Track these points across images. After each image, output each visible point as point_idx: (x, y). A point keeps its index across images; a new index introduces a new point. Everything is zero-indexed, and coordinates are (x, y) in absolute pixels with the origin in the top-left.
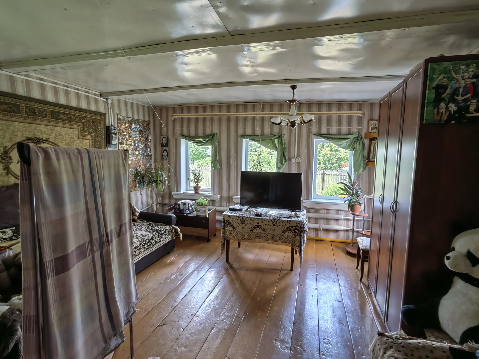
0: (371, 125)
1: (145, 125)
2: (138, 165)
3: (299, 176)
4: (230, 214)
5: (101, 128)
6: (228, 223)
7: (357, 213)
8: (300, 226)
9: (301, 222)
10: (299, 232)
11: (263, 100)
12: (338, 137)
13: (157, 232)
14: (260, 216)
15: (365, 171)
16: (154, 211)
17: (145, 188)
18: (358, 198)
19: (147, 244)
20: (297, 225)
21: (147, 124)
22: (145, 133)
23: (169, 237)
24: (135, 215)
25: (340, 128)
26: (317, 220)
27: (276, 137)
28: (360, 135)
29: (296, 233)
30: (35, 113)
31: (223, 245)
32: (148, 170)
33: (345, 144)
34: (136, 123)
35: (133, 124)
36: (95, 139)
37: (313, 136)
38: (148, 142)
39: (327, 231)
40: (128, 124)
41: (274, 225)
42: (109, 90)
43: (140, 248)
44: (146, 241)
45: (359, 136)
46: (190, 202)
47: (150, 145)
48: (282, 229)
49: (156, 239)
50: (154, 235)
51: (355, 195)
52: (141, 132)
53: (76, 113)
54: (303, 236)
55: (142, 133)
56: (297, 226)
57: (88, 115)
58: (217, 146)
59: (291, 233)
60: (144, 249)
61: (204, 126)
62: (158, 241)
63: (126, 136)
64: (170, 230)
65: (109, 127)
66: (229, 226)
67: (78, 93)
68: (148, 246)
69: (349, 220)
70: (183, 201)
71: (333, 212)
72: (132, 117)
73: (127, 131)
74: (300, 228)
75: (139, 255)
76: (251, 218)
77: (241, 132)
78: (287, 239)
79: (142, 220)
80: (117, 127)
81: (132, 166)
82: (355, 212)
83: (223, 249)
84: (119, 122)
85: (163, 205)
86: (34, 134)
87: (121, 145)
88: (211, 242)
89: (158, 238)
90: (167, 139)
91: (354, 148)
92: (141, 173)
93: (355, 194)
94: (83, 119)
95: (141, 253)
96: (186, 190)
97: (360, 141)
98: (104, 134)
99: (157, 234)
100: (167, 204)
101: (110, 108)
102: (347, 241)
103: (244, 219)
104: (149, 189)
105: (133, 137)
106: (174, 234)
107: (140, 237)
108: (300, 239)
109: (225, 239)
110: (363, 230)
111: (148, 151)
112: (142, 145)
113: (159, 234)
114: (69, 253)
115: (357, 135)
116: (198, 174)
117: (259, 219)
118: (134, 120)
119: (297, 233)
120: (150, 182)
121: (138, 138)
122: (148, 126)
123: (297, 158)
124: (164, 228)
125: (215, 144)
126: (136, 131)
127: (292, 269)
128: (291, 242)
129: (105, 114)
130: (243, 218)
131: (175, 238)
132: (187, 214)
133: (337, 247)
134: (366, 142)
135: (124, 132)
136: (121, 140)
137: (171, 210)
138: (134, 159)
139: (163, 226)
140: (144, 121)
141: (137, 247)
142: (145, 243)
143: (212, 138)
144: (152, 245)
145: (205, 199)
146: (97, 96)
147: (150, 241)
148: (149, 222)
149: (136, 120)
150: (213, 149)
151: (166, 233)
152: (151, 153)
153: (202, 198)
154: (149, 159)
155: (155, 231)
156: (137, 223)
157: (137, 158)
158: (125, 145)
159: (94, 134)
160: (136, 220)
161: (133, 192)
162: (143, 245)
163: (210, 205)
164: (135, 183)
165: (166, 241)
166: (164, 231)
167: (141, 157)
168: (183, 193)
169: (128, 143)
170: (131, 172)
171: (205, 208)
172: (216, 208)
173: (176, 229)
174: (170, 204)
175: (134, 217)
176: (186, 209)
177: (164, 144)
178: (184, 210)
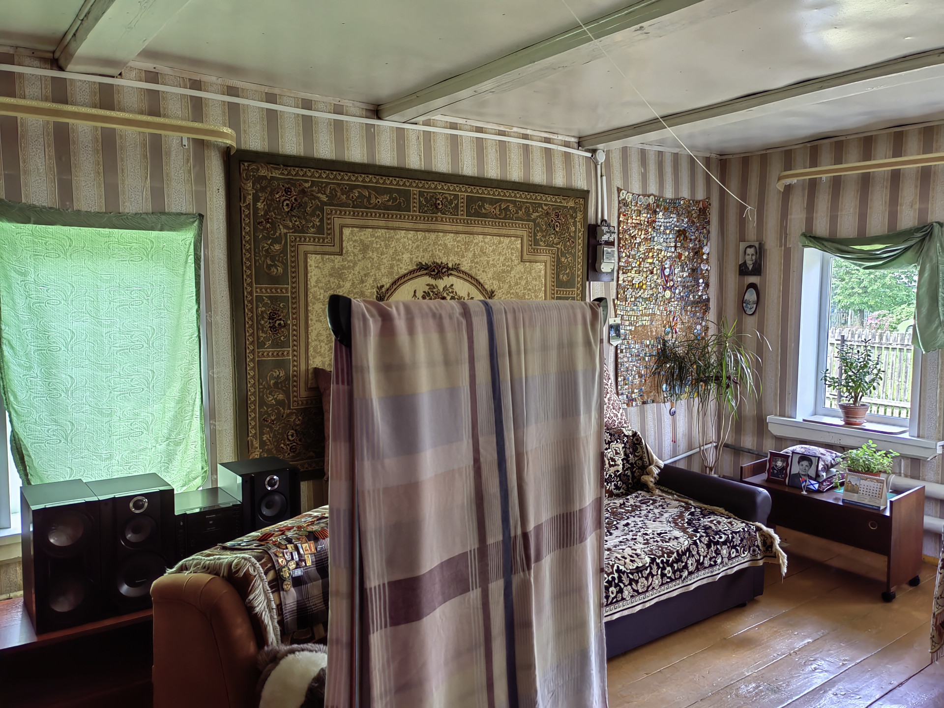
1: (693, 212)
2: (668, 329)
5: (575, 232)
13: (704, 535)
16: (706, 467)
17: (686, 395)
19: (672, 566)
21: (700, 209)
22: (693, 237)
23: (743, 555)
24: (649, 473)
30: (436, 206)
32: (697, 345)
34: (668, 209)
35: (661, 214)
36: (559, 260)
38: (700, 264)
40: (647, 213)
42: (602, 127)
43: (652, 575)
44: (669, 557)
46: (824, 455)
47: (707, 270)
49: (700, 556)
50: (695, 543)
52: (681, 234)
53: (520, 197)
55: (686, 238)
57: (546, 200)
58: (941, 267)
60: (662, 578)
61: (894, 202)
62: (707, 563)
63: (638, 248)
64: (747, 535)
65: (596, 226)
67: (527, 145)
68: (674, 572)
70: (799, 448)
72: (658, 195)
73: (643, 233)
75: (647, 594)
79: (666, 489)
80: (616, 225)
81: (652, 332)
84: (623, 210)
85: (736, 450)
86: (433, 255)
87: (623, 273)
88: (895, 605)
89: (708, 553)
90: (761, 251)
92: (675, 354)
94: (533, 212)
95: (653, 588)
96: (815, 414)
98: (583, 247)
99: (705, 540)
100: (749, 451)
101: (602, 176)
104: (696, 399)
105: (657, 249)
106: (759, 550)
107: (654, 542)
111: (701, 288)
112: (683, 271)
113: (710, 541)
114: (422, 574)
116: (859, 365)
118: (665, 200)
120: (698, 380)
121: (673, 252)
122: (704, 213)
124: (730, 525)
125: (934, 261)
126: (668, 232)
129: (588, 192)
131: (764, 564)
132: (809, 491)
135: (634, 237)
136: (624, 261)
137: (757, 469)
138: (658, 313)
139: (726, 518)
140: (693, 202)
141: (641, 569)
142: (665, 561)
143: (923, 240)
144: (688, 570)
145: (880, 451)
146: (570, 147)
147: (681, 558)
148: (687, 500)
149: (668, 201)
150: (922, 281)
151: (735, 544)
152: (707, 294)
153: (869, 447)
154: (702, 311)
155: (699, 530)
156: (652, 496)
157: (665, 310)
158: (635, 273)
159: (558, 246)
160: (650, 487)
161: (652, 405)
162: (660, 567)
163: (903, 475)
164: (656, 379)
165: (730, 566)
166: (727, 536)
167: (678, 307)
168: (801, 421)
169: (644, 267)
170: (647, 350)
171: (878, 481)
172: (924, 487)
173: (768, 536)
174: (756, 453)
175: (645, 478)
176: (808, 476)
177: (750, 267)
178: (803, 477)
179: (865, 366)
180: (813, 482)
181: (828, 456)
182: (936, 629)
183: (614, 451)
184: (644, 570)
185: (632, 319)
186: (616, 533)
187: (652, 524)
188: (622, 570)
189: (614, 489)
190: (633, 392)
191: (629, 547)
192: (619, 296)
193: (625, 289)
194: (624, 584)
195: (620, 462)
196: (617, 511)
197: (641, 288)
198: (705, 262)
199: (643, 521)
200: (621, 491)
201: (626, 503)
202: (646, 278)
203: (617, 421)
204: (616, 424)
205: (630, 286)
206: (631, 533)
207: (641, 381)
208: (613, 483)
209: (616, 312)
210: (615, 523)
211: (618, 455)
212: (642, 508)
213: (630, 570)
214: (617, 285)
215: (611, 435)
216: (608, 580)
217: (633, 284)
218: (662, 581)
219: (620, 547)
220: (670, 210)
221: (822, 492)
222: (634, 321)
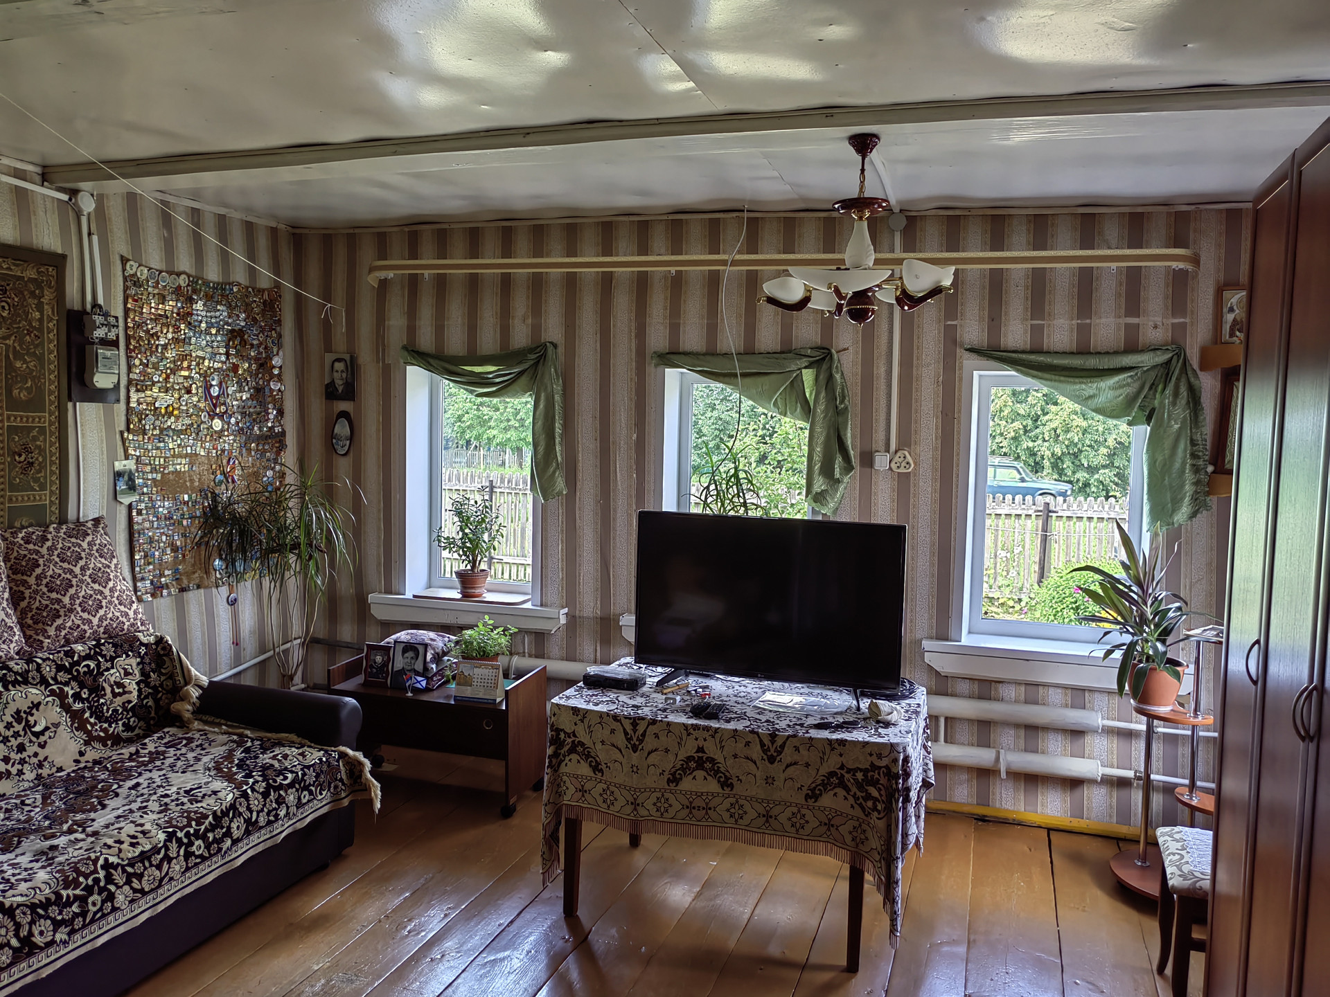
0: (1231, 310)
1: (254, 305)
2: (219, 477)
3: (894, 536)
4: (582, 705)
5: (41, 320)
6: (573, 742)
7: (1163, 710)
8: (887, 767)
9: (892, 747)
10: (881, 795)
11: (751, 202)
12: (1077, 362)
13: (260, 779)
14: (714, 716)
15: (1203, 516)
16: (284, 676)
17: (254, 573)
18: (1163, 642)
19: (204, 837)
20: (872, 764)
21: (265, 302)
22: (255, 342)
23: (320, 797)
24: (185, 698)
25: (1088, 321)
26: (984, 730)
27: (804, 362)
28: (1180, 352)
29: (868, 797)
31: (552, 839)
32: (267, 498)
33: (1111, 394)
34: (212, 297)
35: (200, 303)
37: (968, 361)
38: (269, 381)
39: (1032, 780)
40: (177, 301)
41: (772, 760)
42: (84, 153)
43: (168, 859)
44: (199, 824)
45: (1175, 357)
46: (434, 640)
47: (279, 390)
48: (807, 779)
49: (251, 811)
50: (245, 795)
51: (1152, 627)
52: (235, 337)
54: (901, 814)
55: (244, 343)
56: (874, 767)
58: (557, 398)
59: (846, 798)
60: (186, 860)
61: (505, 314)
62: (262, 820)
63: (162, 353)
64: (325, 768)
65: (83, 312)
66: (574, 757)
68: (208, 847)
69: (1129, 735)
70: (403, 636)
71: (1055, 696)
72: (194, 274)
73: (171, 330)
74: (885, 775)
75: (160, 891)
76: (669, 724)
77: (658, 339)
78: (829, 825)
79: (211, 719)
80: (120, 314)
81: (192, 481)
82: (1154, 705)
83: (549, 860)
84: (132, 292)
87: (138, 391)
88: (515, 820)
89: (264, 805)
90: (353, 366)
91: (1152, 411)
92: (233, 513)
93: (1150, 621)
95: (171, 879)
96: (429, 586)
97: (1178, 379)
98: (58, 346)
99: (261, 787)
100: (348, 646)
101: (90, 234)
102: (1124, 830)
103: (641, 729)
104: (270, 578)
105: (197, 357)
106: (344, 784)
107: (177, 805)
108: (889, 826)
109: (557, 814)
110: (1192, 786)
111: (271, 417)
112: (241, 390)
113: (269, 787)
115: (1168, 356)
116: (477, 519)
117: (707, 728)
118: (206, 283)
119: (875, 800)
120: (270, 551)
121: (224, 363)
122: (272, 308)
123: (896, 452)
124: (300, 758)
125: (549, 389)
126: (214, 331)
127: (852, 966)
128: (848, 839)
129: (62, 258)
130: (635, 721)
131: (351, 802)
132: (416, 691)
133: (1077, 859)
134: (1209, 384)
135: (155, 336)
136: (138, 371)
137: (351, 671)
138: (202, 453)
139: (297, 748)
140: (253, 290)
141: (149, 854)
142: (192, 831)
143: (536, 364)
144: (231, 838)
145: (498, 628)
146: (26, 181)
147: (220, 822)
148: (241, 730)
149: (211, 285)
150: (538, 413)
151: (307, 783)
152: (282, 426)
153: (485, 625)
154: (275, 450)
155: (254, 774)
156: (187, 733)
157: (214, 449)
158: (160, 391)
159: (7, 342)
160: (185, 719)
161: (196, 592)
162: (183, 844)
163: (527, 655)
164: (203, 553)
165: (300, 817)
166: (294, 775)
167: (235, 444)
168: (411, 597)
169: (174, 383)
170: (185, 509)
171: (493, 667)
172: (545, 667)
173: (356, 763)
174: (356, 647)
175: (177, 706)
176: (415, 671)
177: (340, 389)
178: (408, 673)
179: (483, 520)
180: (419, 679)
181: (438, 641)
182: (546, 844)
183: (122, 672)
184: (154, 854)
185: (157, 463)
186: (112, 803)
187: (180, 777)
188: (113, 863)
189: (123, 731)
190: (162, 575)
191: (132, 822)
192: (132, 426)
193: (141, 416)
194: (116, 885)
195: (133, 687)
196: (123, 766)
197: (170, 414)
198: (276, 379)
199: (164, 775)
200: (136, 732)
201: (142, 751)
202: (179, 399)
203: (127, 623)
204: (126, 627)
205: (151, 410)
206: (139, 799)
207: (176, 557)
208: (120, 723)
209: (126, 450)
210: (115, 786)
211: (130, 677)
212: (167, 755)
213: (129, 859)
214: (127, 410)
215: (115, 645)
216: (87, 884)
217: (156, 409)
218: (187, 864)
219: (117, 826)
220: (216, 299)
221: (432, 690)
222: (160, 464)
